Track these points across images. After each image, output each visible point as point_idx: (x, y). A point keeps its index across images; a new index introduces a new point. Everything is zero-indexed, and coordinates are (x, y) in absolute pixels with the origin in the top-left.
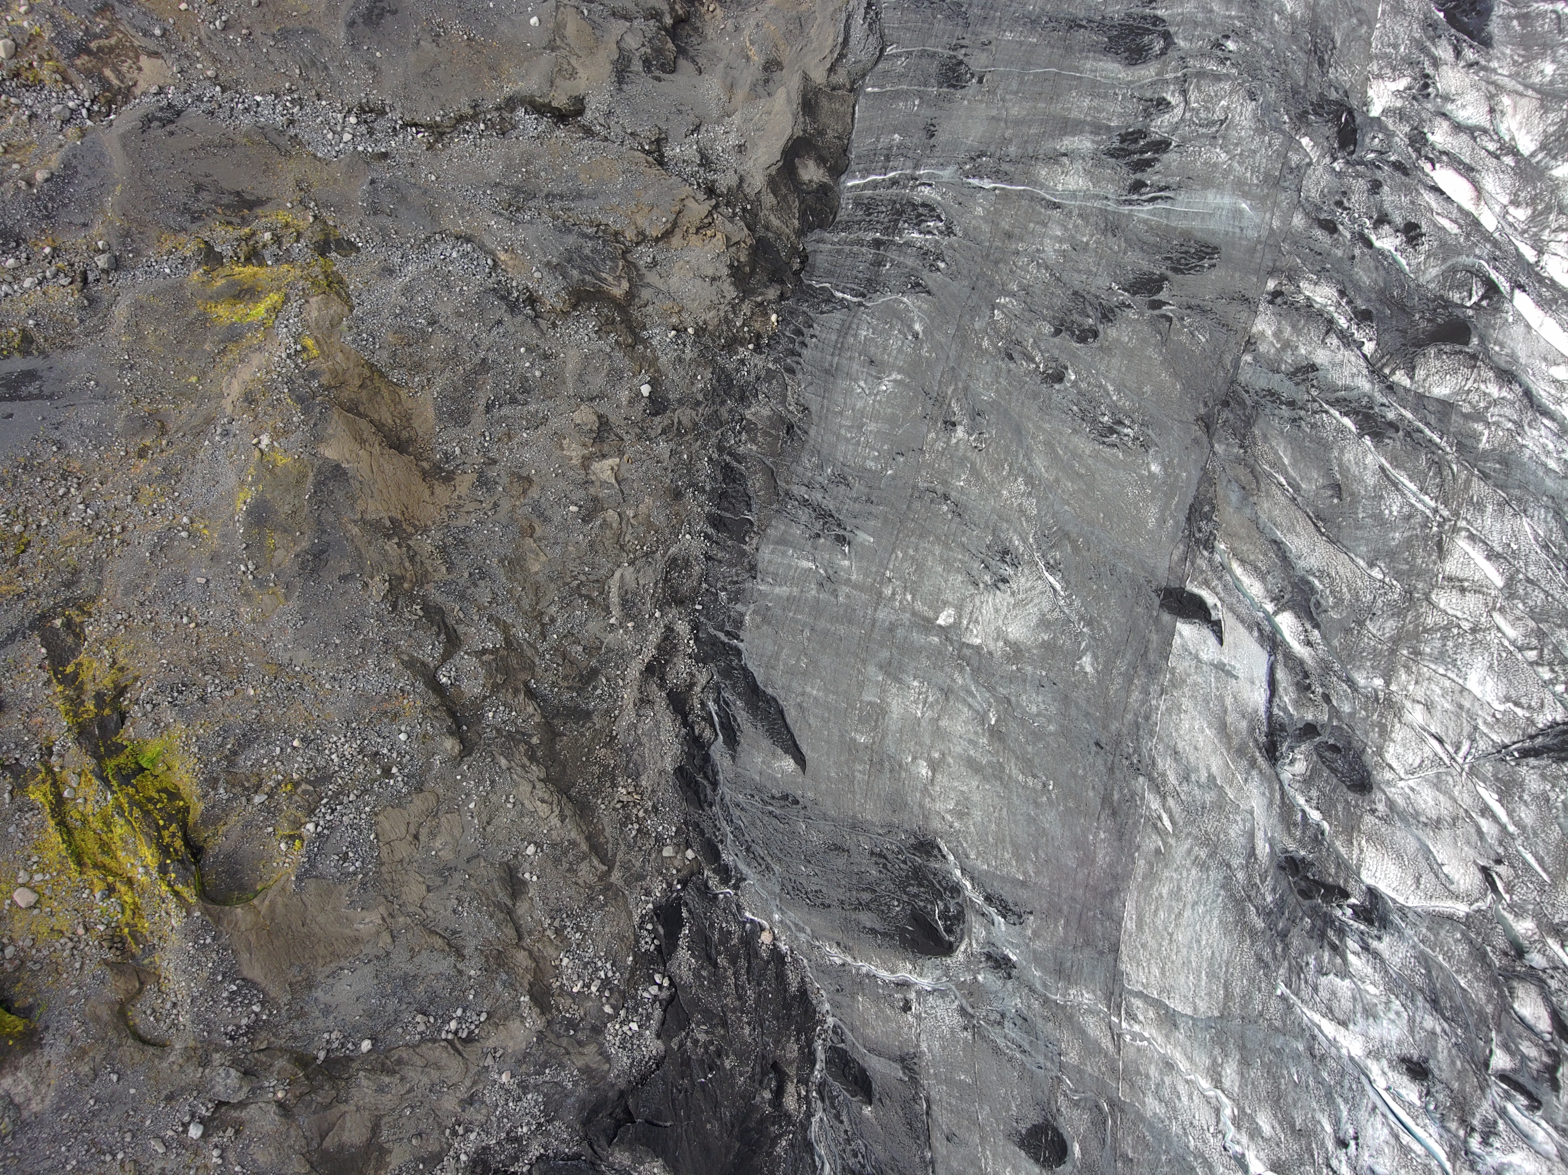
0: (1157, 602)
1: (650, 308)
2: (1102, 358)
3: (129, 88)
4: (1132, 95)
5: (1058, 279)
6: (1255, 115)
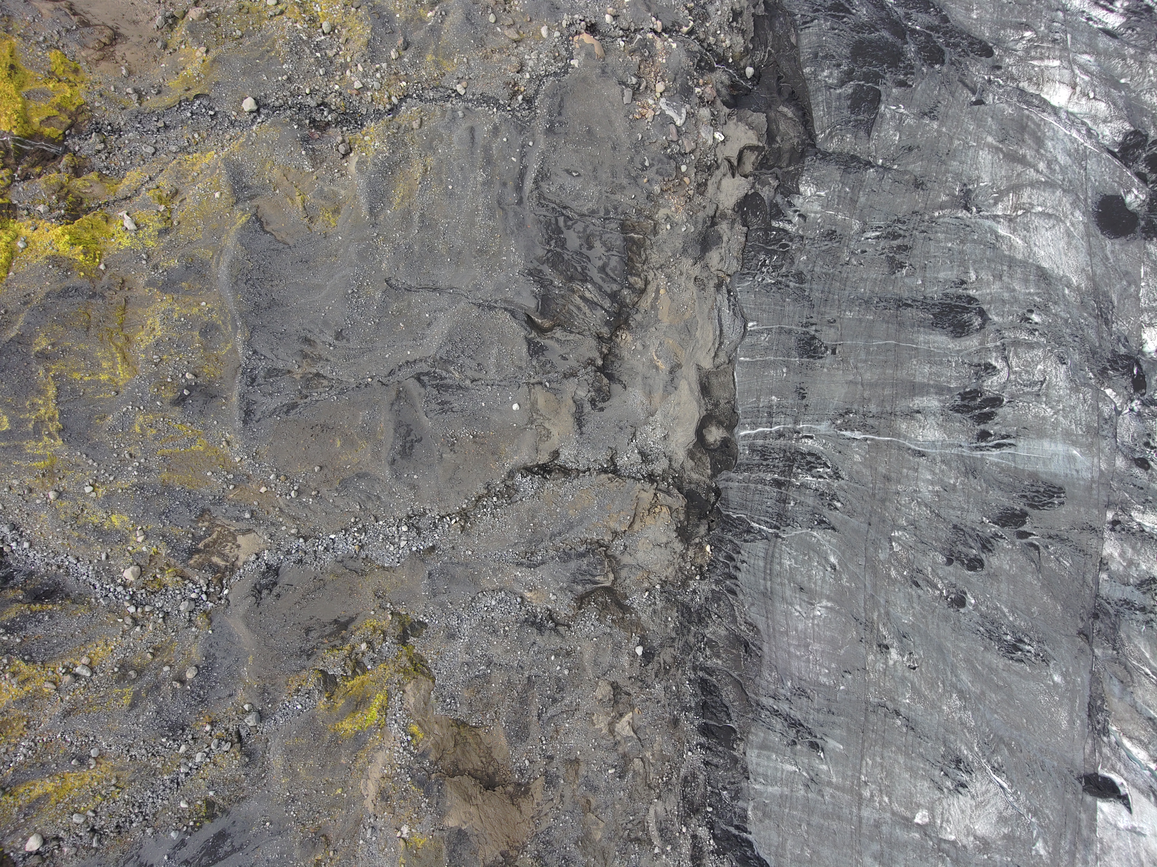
0: (1080, 787)
1: (628, 581)
2: (992, 584)
3: (233, 564)
4: (964, 363)
5: (938, 515)
6: (1068, 377)
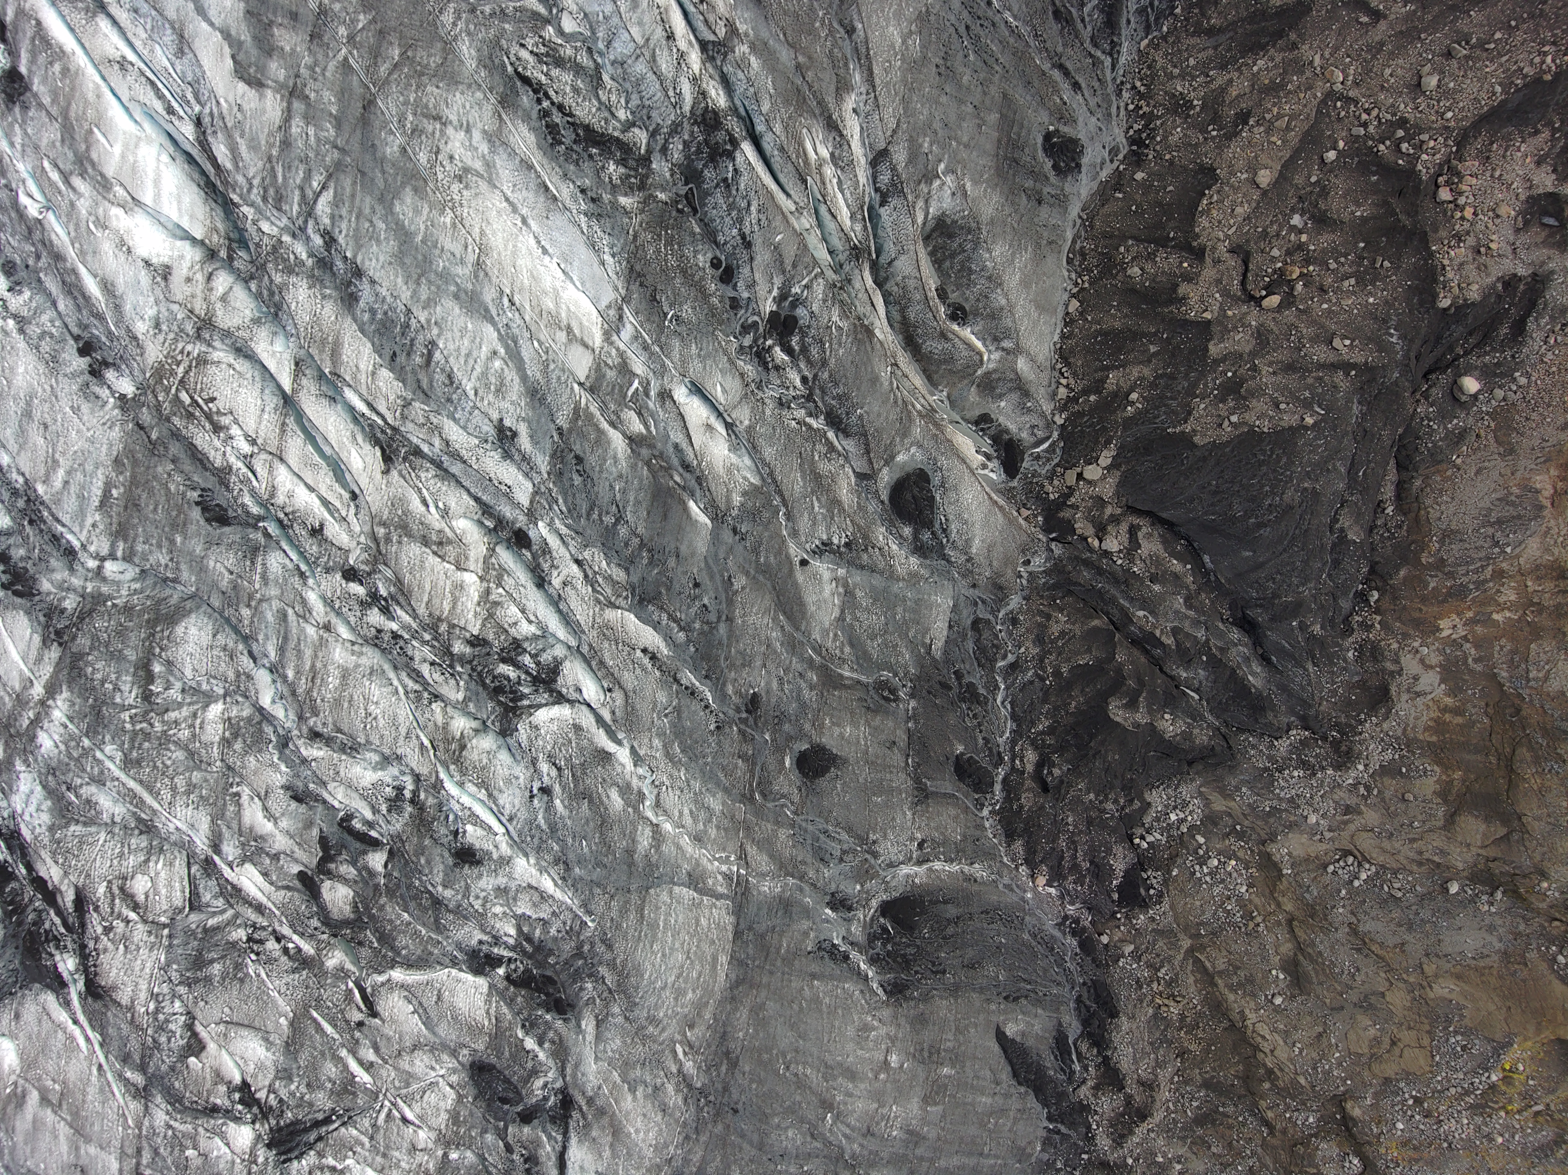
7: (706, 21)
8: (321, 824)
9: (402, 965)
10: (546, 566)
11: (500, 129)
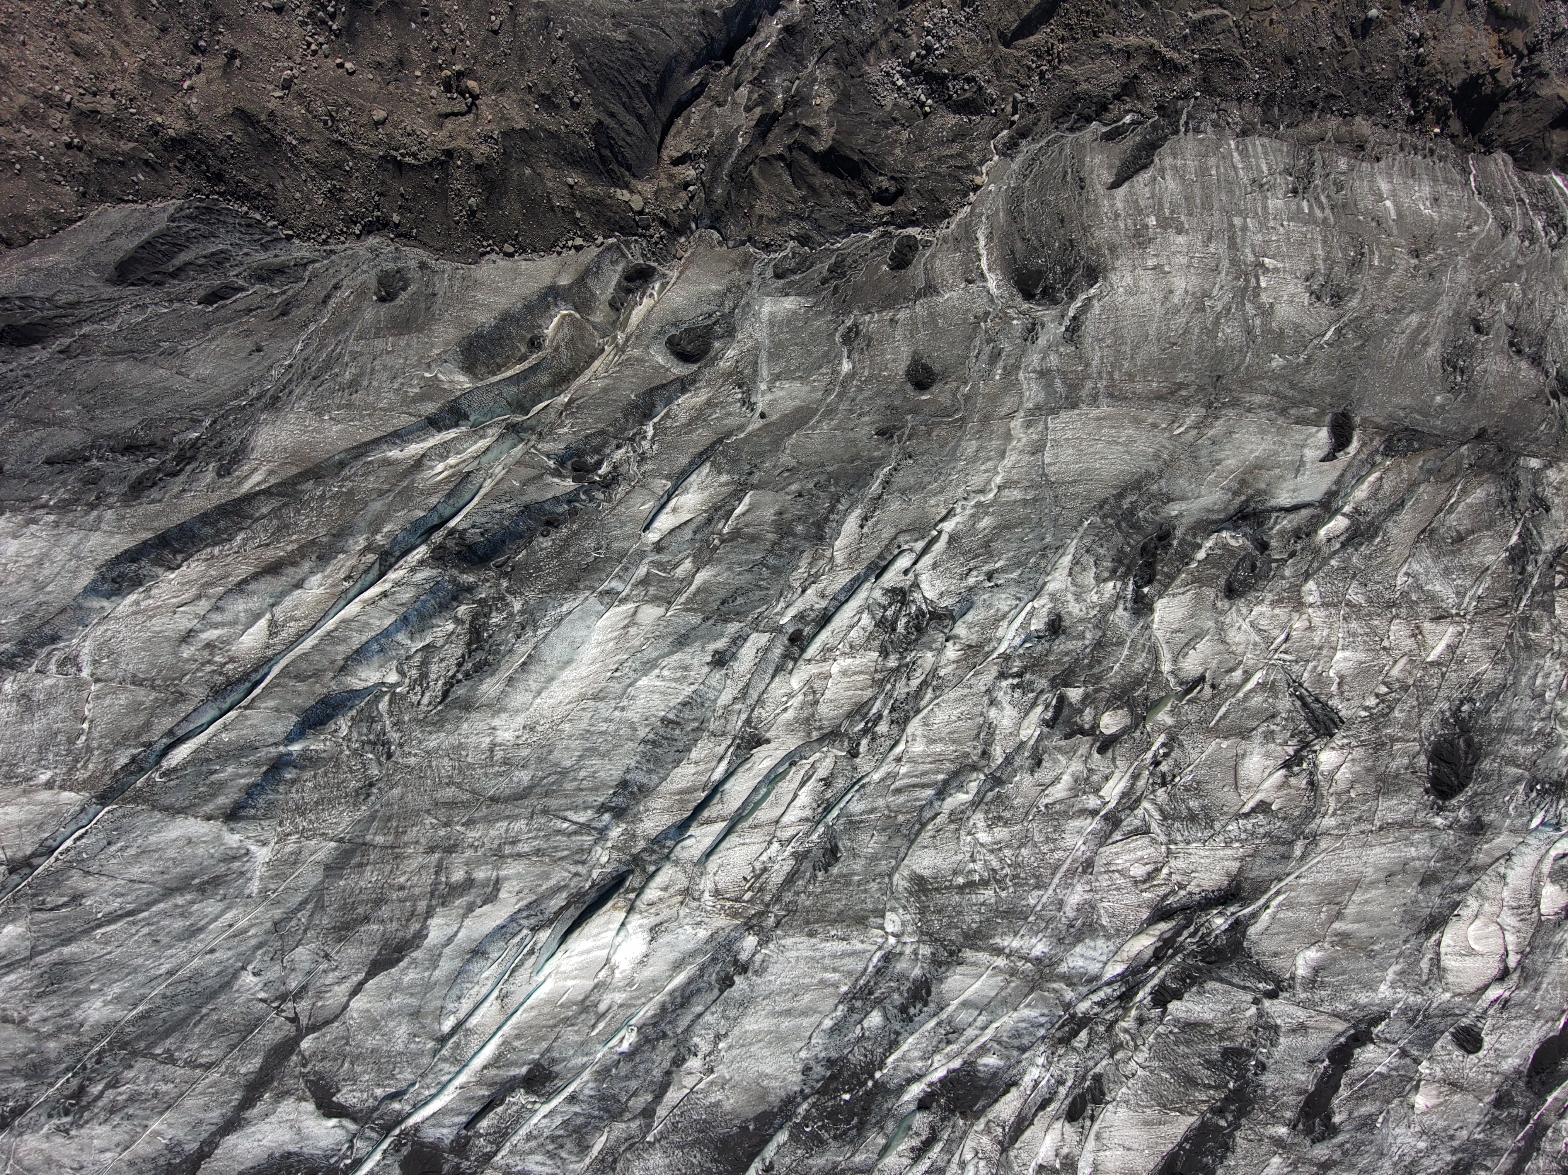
0: (1337, 412)
7: (366, 572)
8: (1056, 741)
9: (1157, 666)
10: (813, 615)
11: (487, 706)
